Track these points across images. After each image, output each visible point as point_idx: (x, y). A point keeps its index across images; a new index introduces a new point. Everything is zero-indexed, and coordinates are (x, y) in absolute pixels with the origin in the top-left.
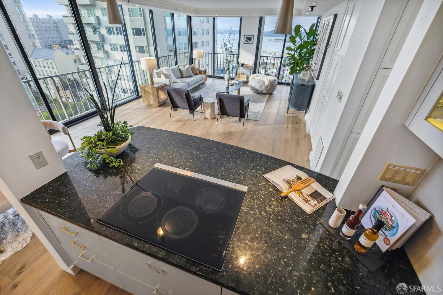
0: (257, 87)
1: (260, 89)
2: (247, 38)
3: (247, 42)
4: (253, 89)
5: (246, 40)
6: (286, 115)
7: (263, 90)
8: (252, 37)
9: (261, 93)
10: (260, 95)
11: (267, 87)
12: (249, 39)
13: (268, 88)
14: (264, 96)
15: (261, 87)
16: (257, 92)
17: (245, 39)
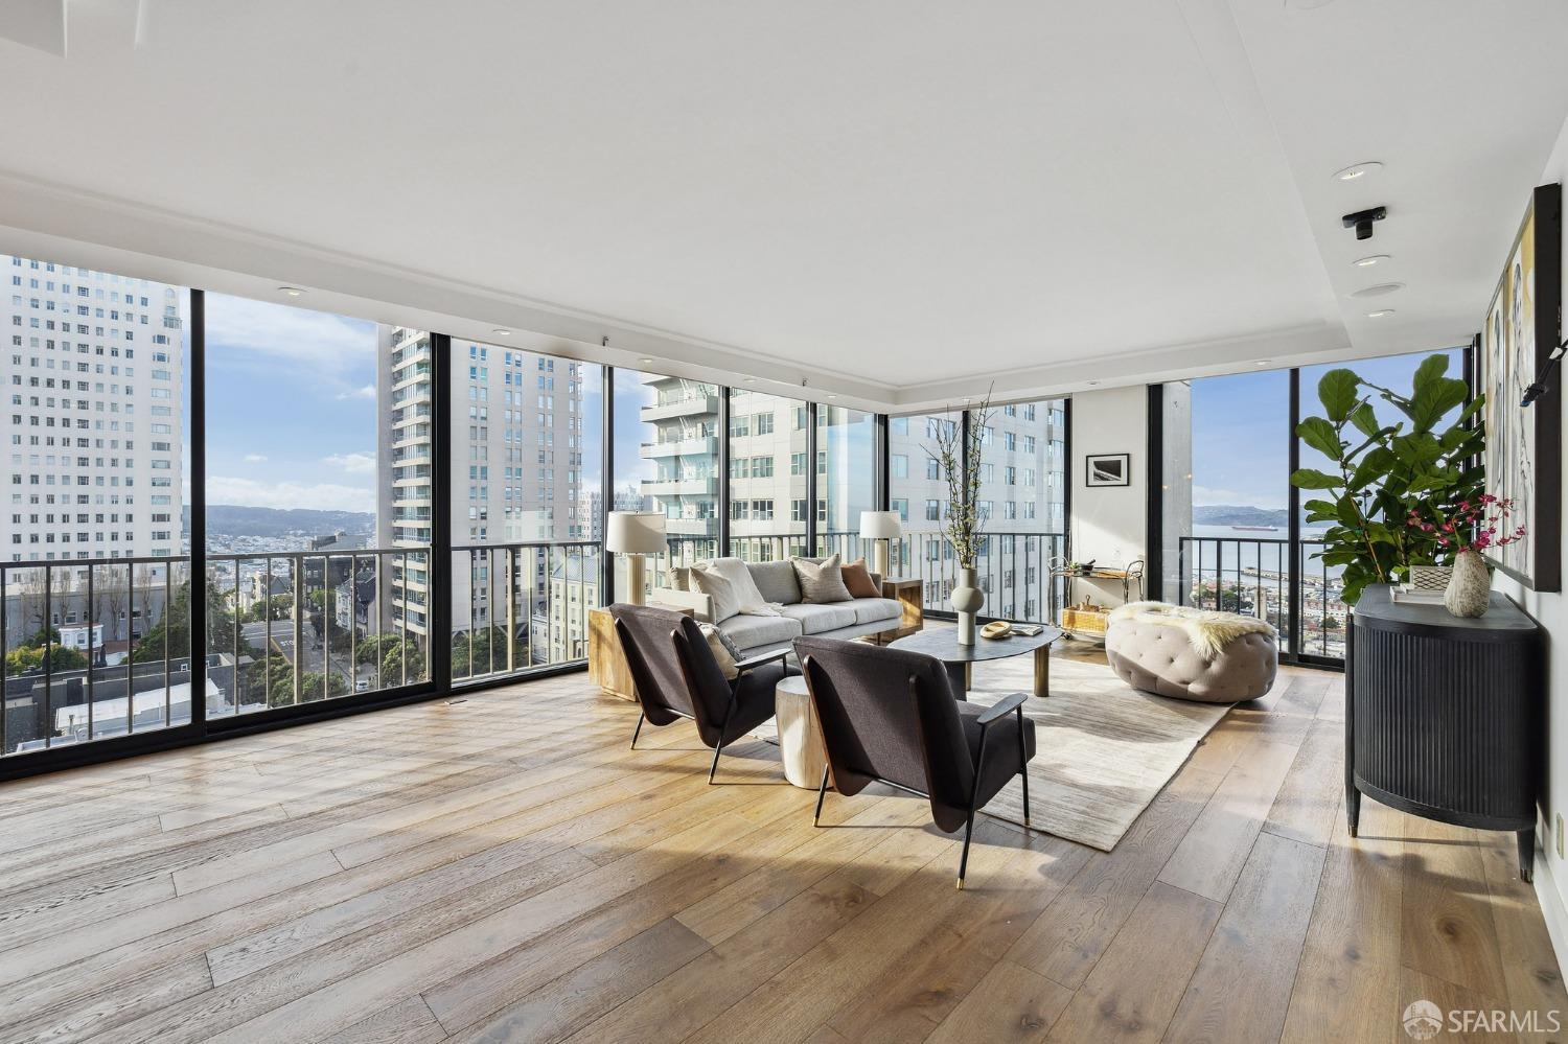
0: (1151, 663)
1: (1169, 675)
2: (1098, 465)
3: (1103, 479)
4: (1128, 669)
5: (1096, 475)
6: (1345, 841)
7: (1185, 676)
8: (1124, 460)
9: (1175, 696)
10: (1171, 704)
11: (1206, 664)
12: (1110, 468)
13: (1215, 667)
14: (1193, 709)
15: (1172, 661)
16: (1152, 687)
17: (1092, 468)
